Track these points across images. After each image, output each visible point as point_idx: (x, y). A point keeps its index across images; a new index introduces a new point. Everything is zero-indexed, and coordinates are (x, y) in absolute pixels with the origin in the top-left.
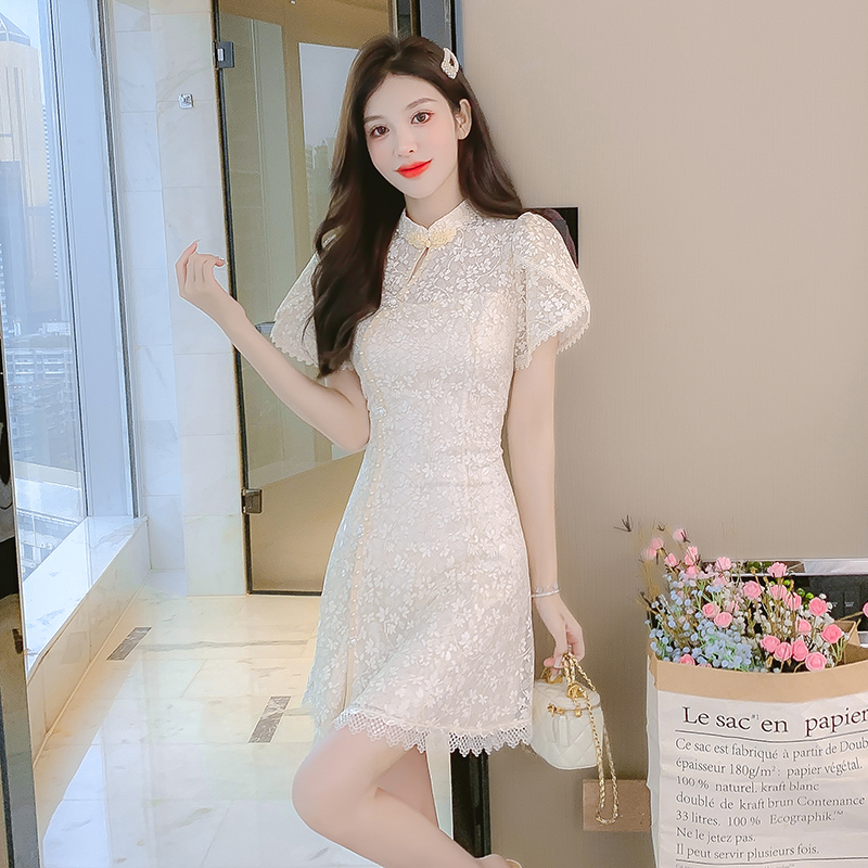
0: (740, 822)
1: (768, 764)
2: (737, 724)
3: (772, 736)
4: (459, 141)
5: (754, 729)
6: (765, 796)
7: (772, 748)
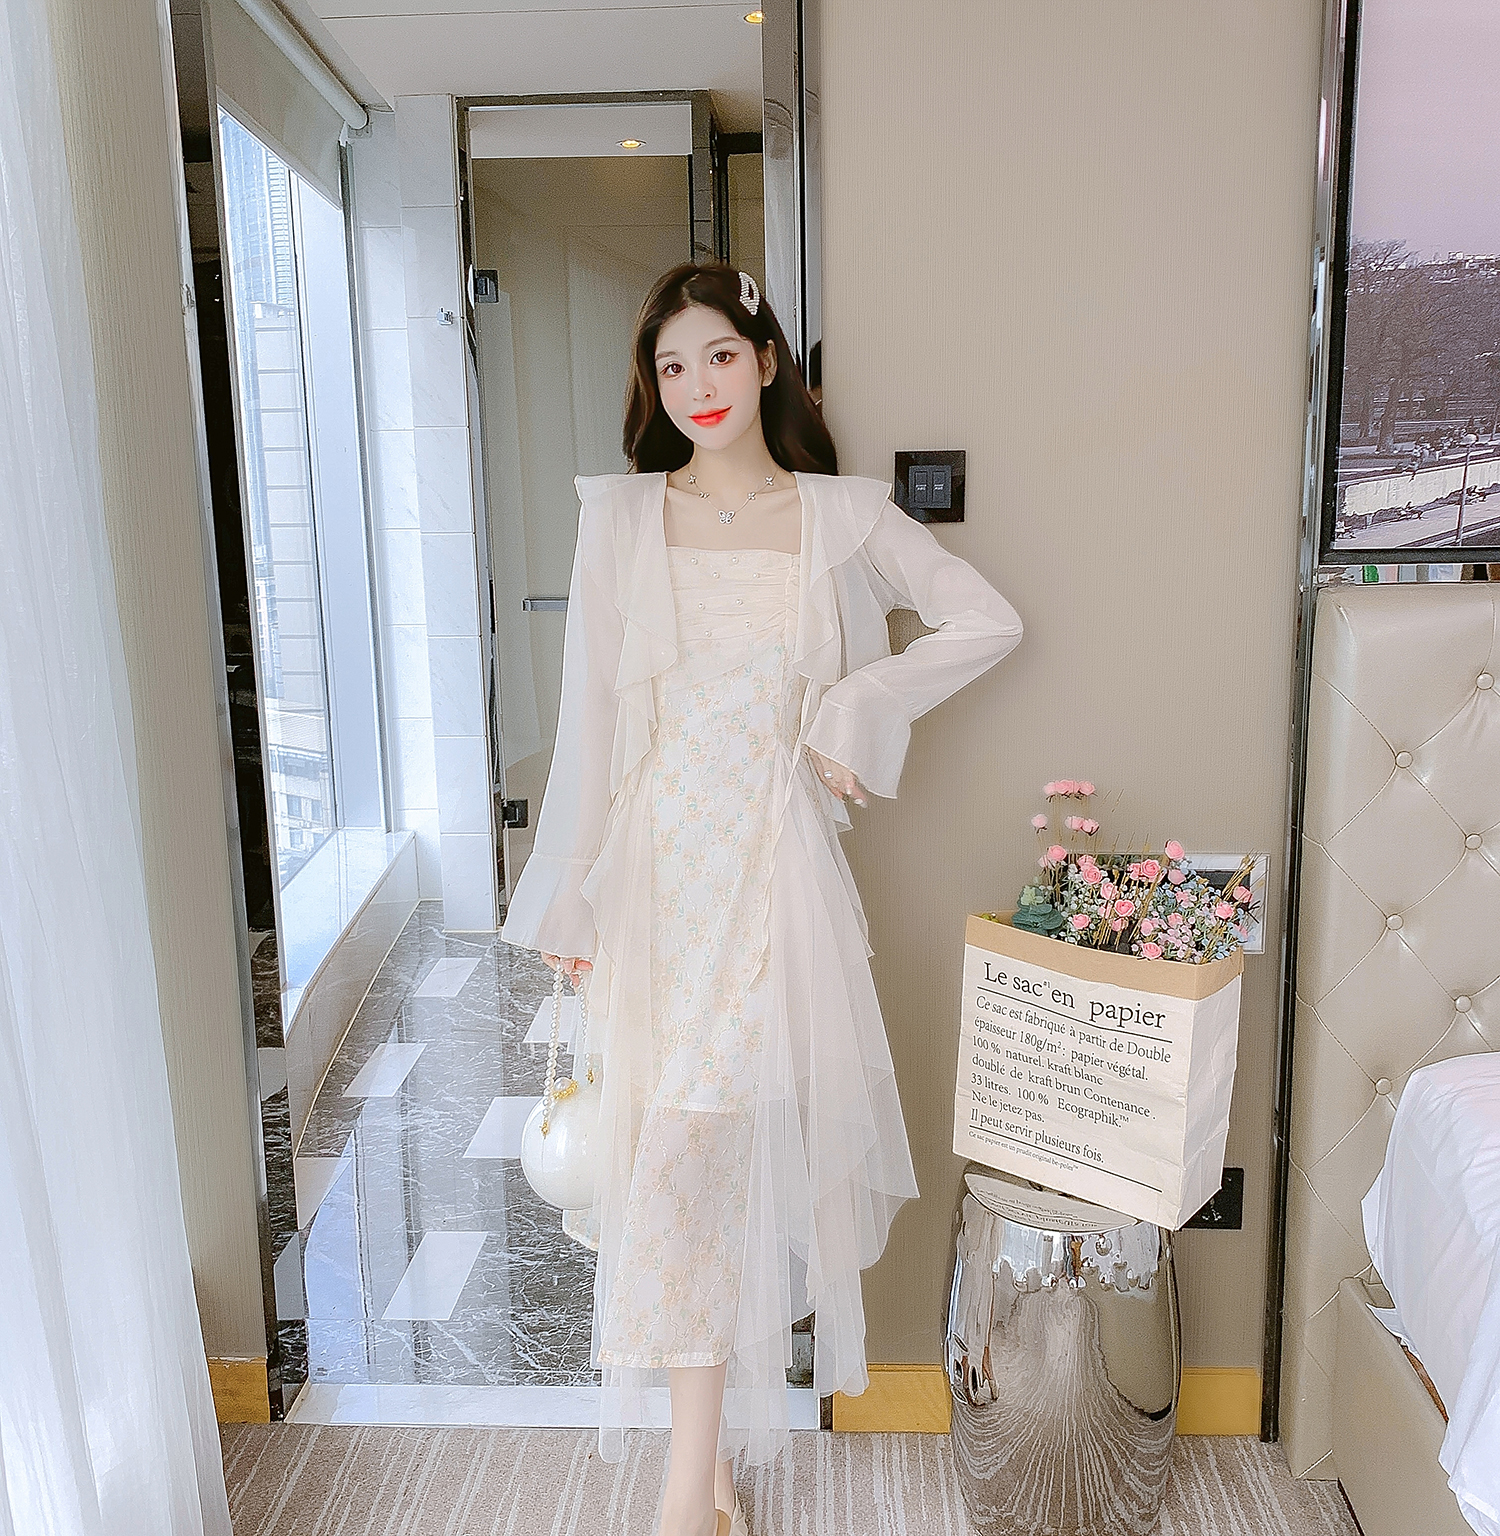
0: (1029, 1095)
1: (1055, 1038)
2: (1031, 990)
3: (1059, 1008)
4: (763, 388)
5: (1046, 1000)
6: (1054, 1075)
7: (1060, 1021)
